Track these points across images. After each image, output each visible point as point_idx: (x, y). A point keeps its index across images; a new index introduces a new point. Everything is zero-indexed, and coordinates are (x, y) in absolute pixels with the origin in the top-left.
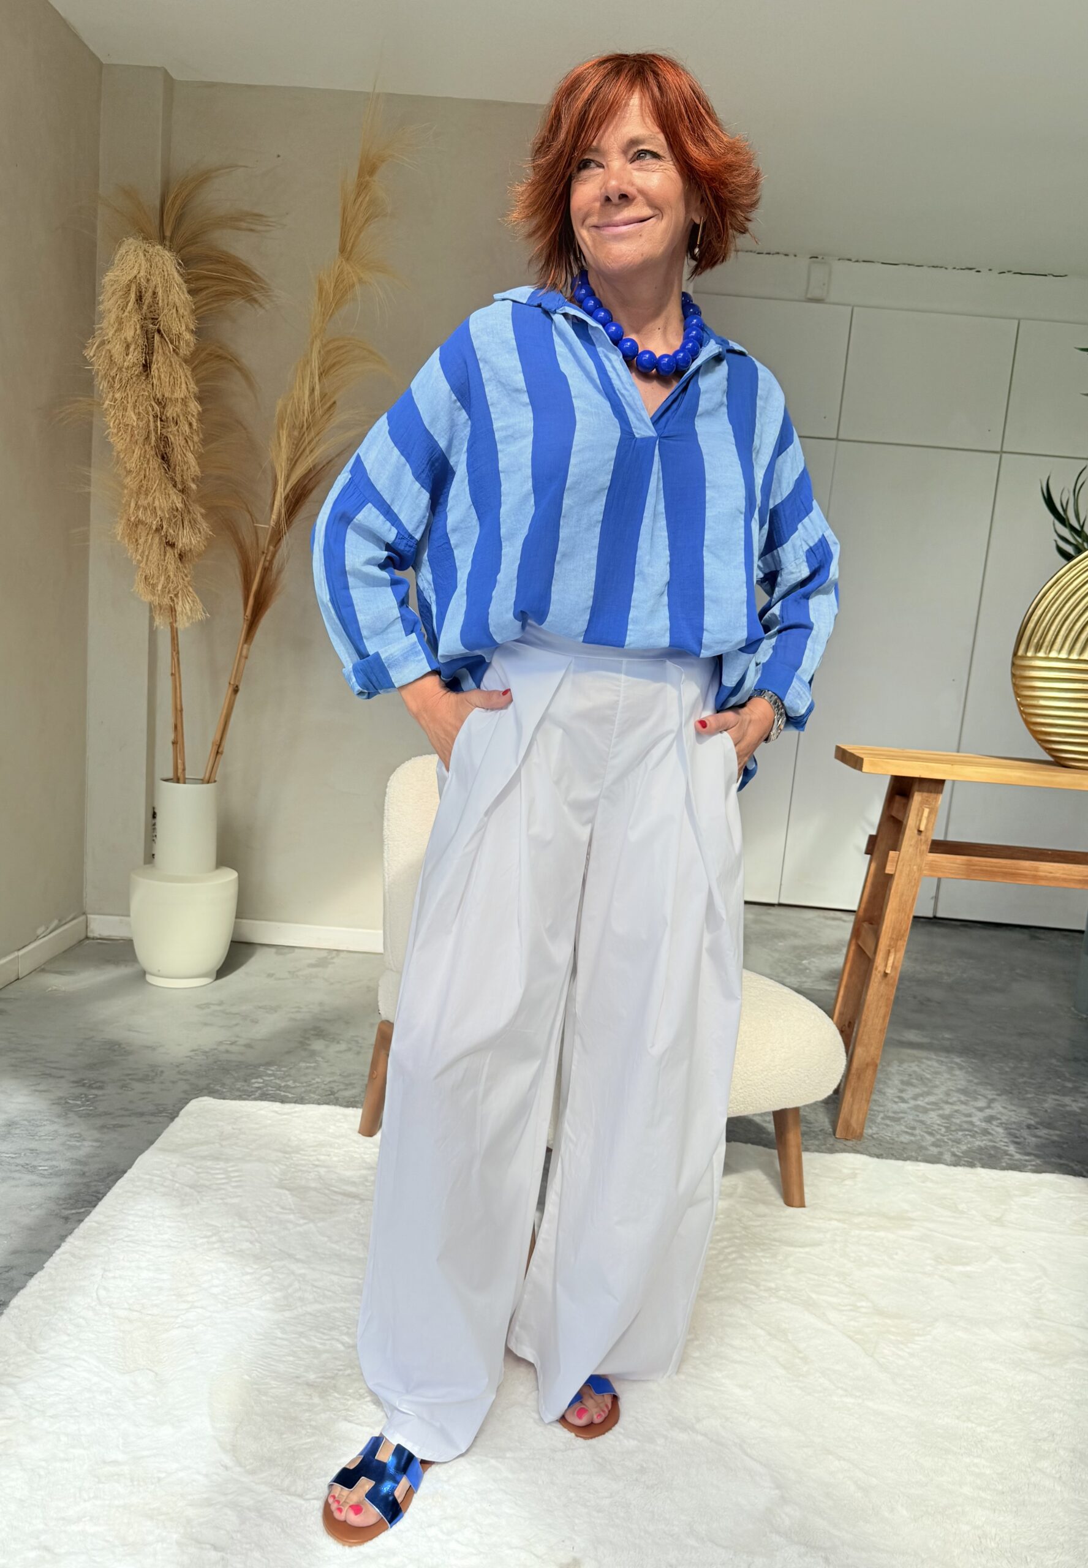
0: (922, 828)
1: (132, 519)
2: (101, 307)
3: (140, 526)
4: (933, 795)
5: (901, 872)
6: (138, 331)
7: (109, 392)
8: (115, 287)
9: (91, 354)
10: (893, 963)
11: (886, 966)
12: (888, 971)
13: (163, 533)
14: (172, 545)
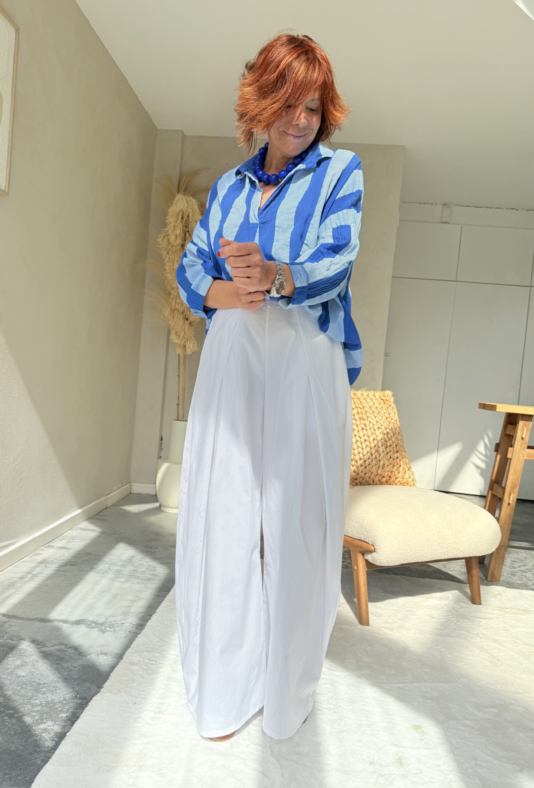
0: (524, 437)
1: (173, 308)
2: (167, 221)
3: (175, 311)
4: (528, 422)
5: (515, 457)
6: (182, 231)
7: (167, 256)
8: (173, 213)
9: (160, 240)
10: (513, 498)
11: (509, 500)
12: (511, 502)
13: (185, 314)
14: (187, 319)
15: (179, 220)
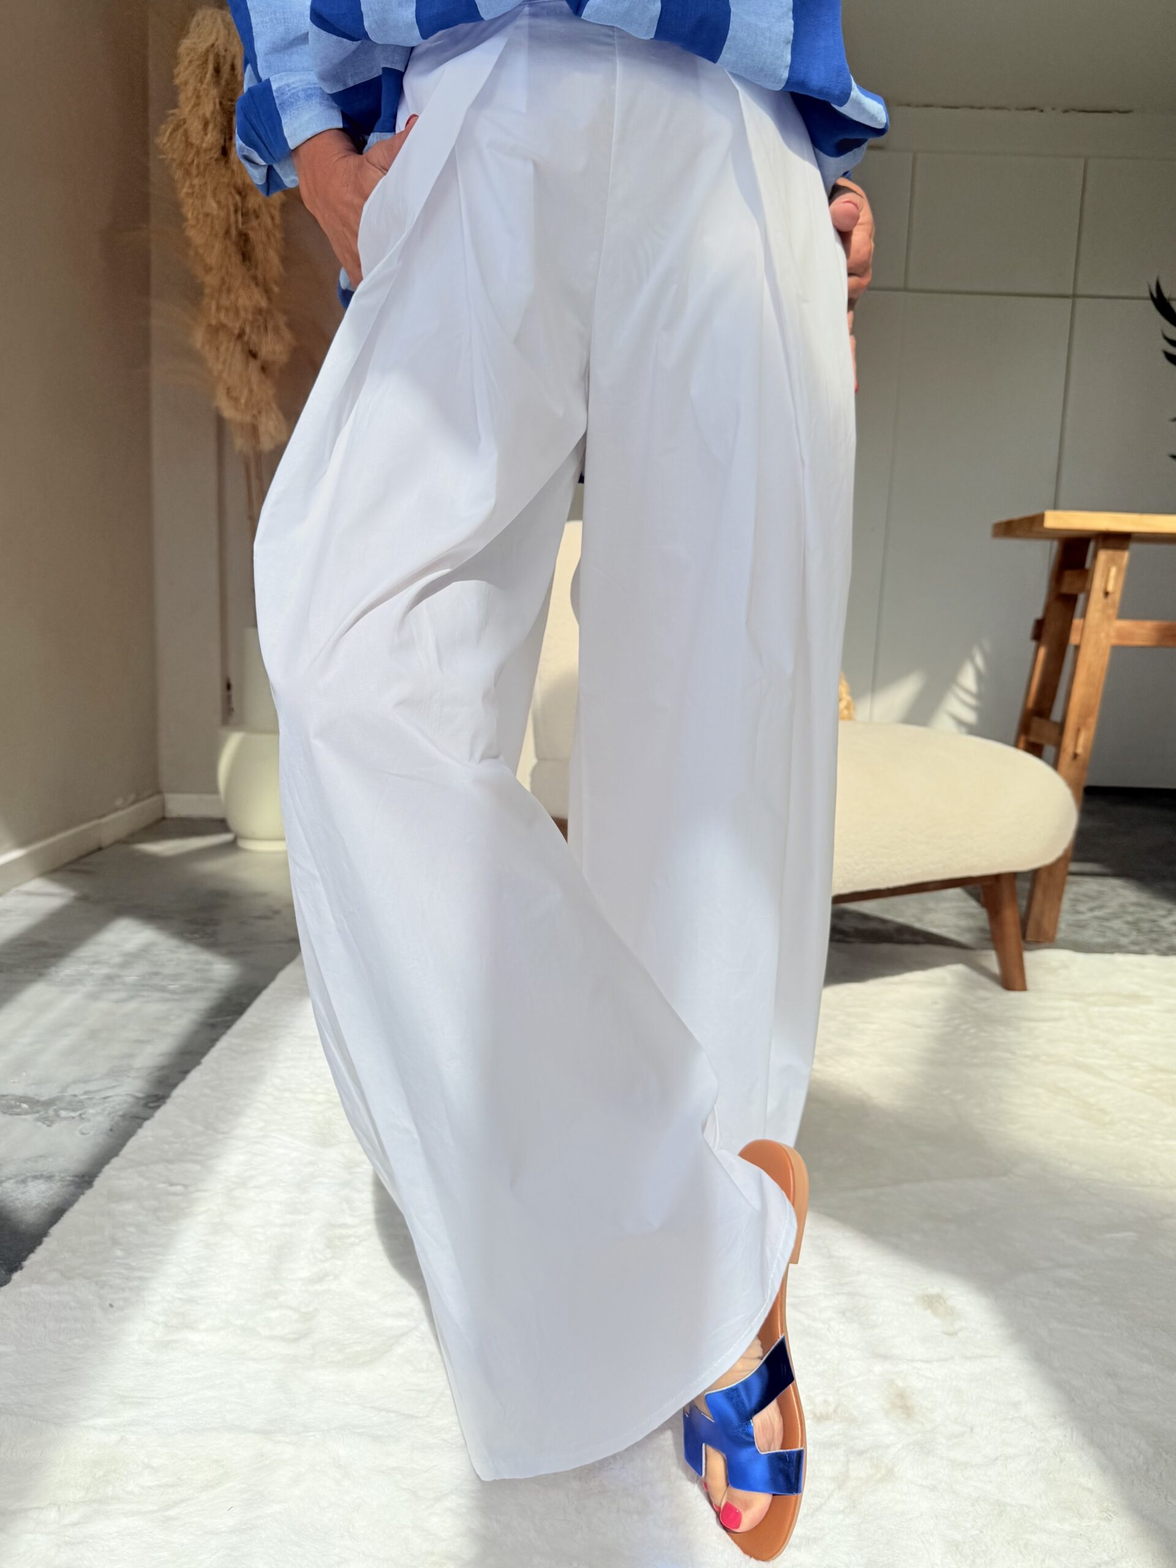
0: (1110, 590)
1: (213, 323)
2: (177, 81)
3: (220, 333)
4: (1120, 552)
5: (1088, 639)
6: (218, 106)
7: (185, 181)
8: (192, 55)
10: (1084, 741)
12: (1079, 750)
13: (246, 338)
14: (254, 355)
15: (209, 76)
